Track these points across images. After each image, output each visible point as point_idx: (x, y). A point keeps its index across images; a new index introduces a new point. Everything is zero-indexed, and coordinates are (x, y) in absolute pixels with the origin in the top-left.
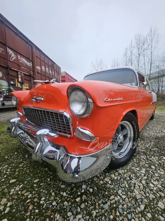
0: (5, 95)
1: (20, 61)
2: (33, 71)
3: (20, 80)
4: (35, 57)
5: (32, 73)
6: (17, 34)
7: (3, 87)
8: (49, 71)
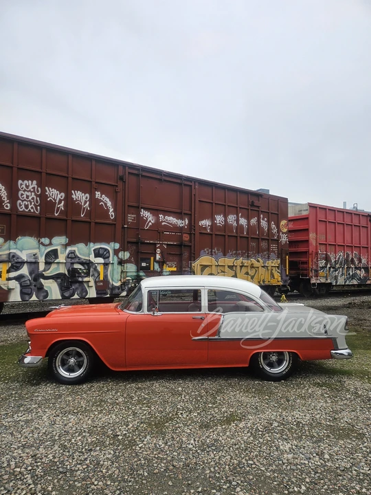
0: (130, 286)
1: (163, 224)
2: (190, 234)
3: (158, 257)
4: (197, 202)
5: (186, 237)
6: (160, 180)
7: (129, 274)
8: (237, 221)
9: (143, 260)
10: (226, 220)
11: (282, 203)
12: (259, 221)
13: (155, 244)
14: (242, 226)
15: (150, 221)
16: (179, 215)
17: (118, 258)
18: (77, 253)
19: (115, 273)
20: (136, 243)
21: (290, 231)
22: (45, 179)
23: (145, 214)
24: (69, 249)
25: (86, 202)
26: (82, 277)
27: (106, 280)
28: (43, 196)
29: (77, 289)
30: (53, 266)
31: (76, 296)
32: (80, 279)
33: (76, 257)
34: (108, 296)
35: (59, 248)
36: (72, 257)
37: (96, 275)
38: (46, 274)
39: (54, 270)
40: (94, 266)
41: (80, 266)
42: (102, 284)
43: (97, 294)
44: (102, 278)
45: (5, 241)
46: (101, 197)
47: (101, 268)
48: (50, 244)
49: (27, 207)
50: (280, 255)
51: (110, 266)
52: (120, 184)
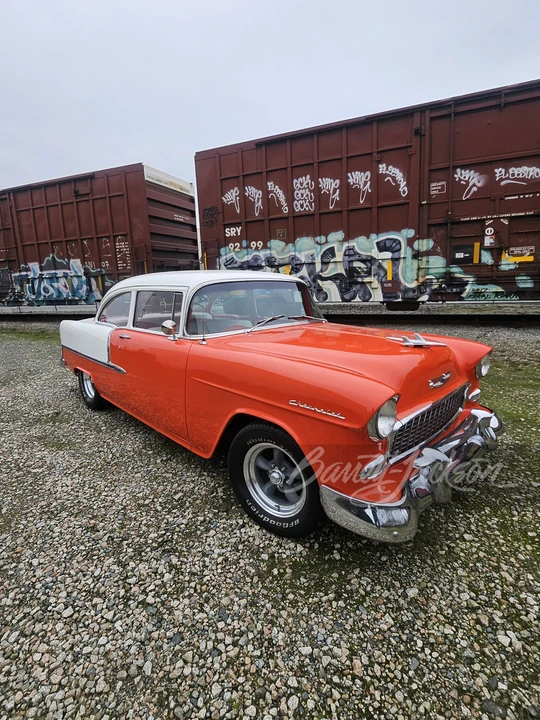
1: (503, 183)
6: (498, 106)
7: (431, 271)
9: (459, 249)
13: (484, 221)
15: (474, 185)
17: (413, 249)
18: (357, 249)
19: (408, 270)
20: (445, 224)
22: (317, 170)
23: (463, 175)
24: (346, 245)
25: (366, 183)
26: (362, 277)
27: (396, 281)
28: (317, 190)
29: (358, 290)
30: (331, 266)
31: (357, 299)
32: (360, 280)
33: (356, 253)
34: (400, 300)
35: (335, 245)
36: (350, 253)
37: (382, 274)
38: (324, 275)
39: (330, 271)
40: (377, 264)
41: (362, 265)
42: (390, 285)
43: (384, 297)
44: (390, 278)
45: (287, 244)
46: (387, 169)
47: (387, 265)
48: (327, 242)
49: (302, 206)
51: (402, 261)
52: (416, 141)
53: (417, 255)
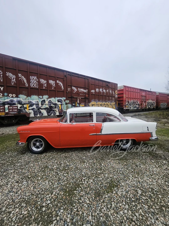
1: (80, 91)
2: (88, 95)
3: (78, 102)
4: (90, 84)
5: (87, 96)
6: (78, 77)
7: (69, 107)
8: (103, 90)
9: (73, 103)
10: (99, 90)
11: (116, 85)
12: (109, 91)
13: (77, 98)
14: (104, 92)
15: (75, 90)
16: (85, 88)
17: (65, 102)
18: (52, 101)
19: (65, 107)
20: (71, 97)
21: (118, 94)
22: (39, 76)
23: (73, 88)
24: (49, 99)
25: (54, 84)
26: (54, 109)
27: (62, 110)
28: (39, 82)
29: (52, 112)
30: (44, 105)
31: (52, 115)
32: (53, 109)
33: (52, 102)
34: (63, 114)
35: (46, 99)
36: (50, 102)
37: (58, 108)
38: (42, 108)
39: (44, 106)
40: (58, 105)
41: (53, 105)
42: (60, 111)
43: (59, 114)
44: (60, 109)
45: (27, 97)
46: (59, 82)
47: (60, 106)
48: (43, 98)
49: (34, 85)
50: (115, 101)
51: (63, 105)
52: (65, 78)
53: (66, 104)
